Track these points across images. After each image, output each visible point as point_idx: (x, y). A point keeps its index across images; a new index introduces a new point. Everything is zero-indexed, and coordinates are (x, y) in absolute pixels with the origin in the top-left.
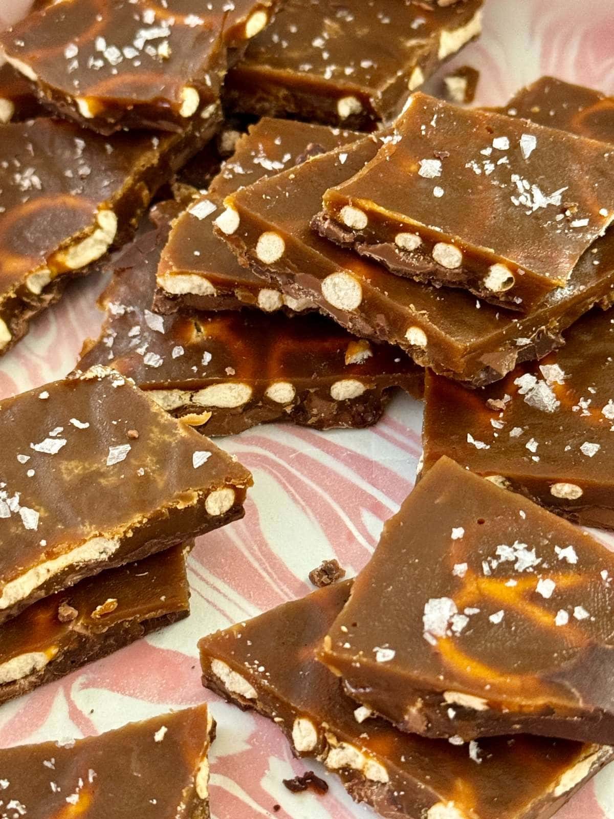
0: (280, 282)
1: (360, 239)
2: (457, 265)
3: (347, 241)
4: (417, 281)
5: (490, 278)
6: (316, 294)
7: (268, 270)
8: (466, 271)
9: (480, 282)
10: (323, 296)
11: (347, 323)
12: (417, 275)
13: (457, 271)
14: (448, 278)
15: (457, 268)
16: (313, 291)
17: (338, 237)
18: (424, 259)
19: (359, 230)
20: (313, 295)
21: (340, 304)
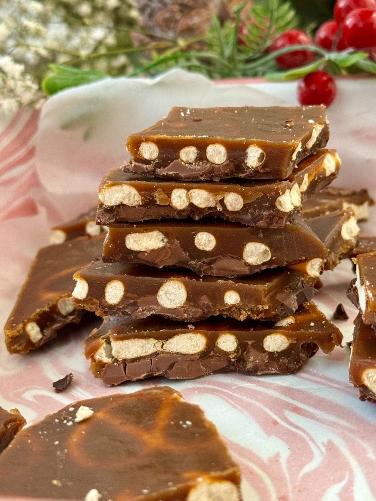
0: (129, 313)
1: (158, 166)
2: (225, 159)
3: (150, 169)
4: (203, 179)
5: (249, 157)
6: (155, 307)
7: (119, 309)
8: (232, 160)
9: (243, 165)
10: (161, 306)
11: (182, 315)
12: (201, 176)
13: (226, 162)
14: (222, 171)
15: (225, 161)
16: (153, 306)
17: (143, 169)
18: (202, 163)
19: (155, 160)
20: (154, 309)
21: (174, 305)
